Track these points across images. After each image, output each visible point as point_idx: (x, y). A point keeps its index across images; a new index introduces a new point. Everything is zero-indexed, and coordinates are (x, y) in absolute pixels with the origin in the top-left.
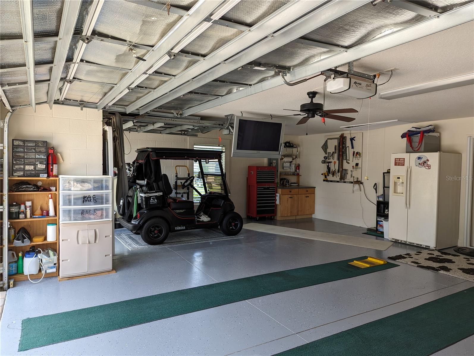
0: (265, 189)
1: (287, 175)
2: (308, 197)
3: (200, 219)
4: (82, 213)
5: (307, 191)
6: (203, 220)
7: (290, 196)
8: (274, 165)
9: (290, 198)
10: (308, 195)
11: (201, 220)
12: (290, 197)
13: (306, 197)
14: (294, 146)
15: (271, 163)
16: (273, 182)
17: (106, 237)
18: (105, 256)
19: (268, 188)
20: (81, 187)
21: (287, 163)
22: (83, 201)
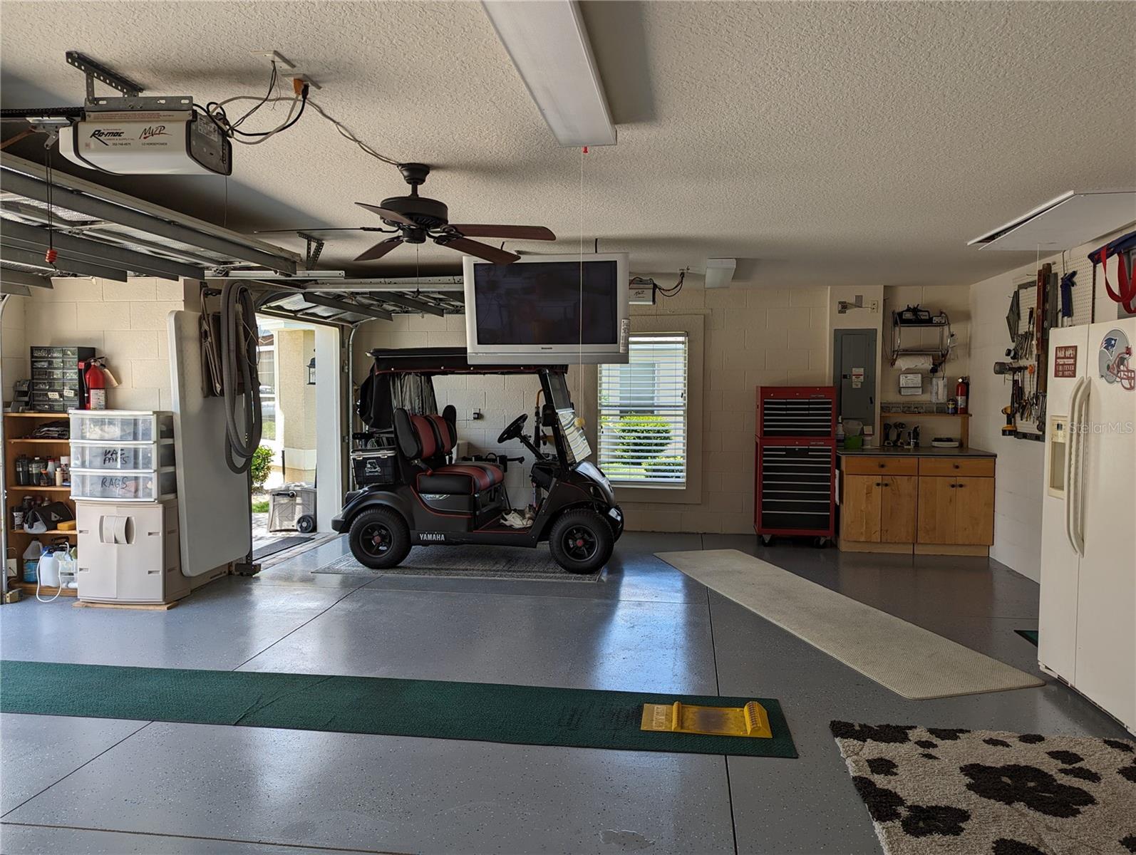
0: (790, 453)
1: (914, 413)
2: (961, 486)
3: (506, 520)
4: (103, 483)
5: (957, 467)
6: (513, 524)
7: (878, 479)
8: (857, 383)
9: (878, 485)
10: (961, 480)
11: (507, 523)
12: (880, 482)
13: (953, 486)
14: (936, 320)
15: (845, 377)
16: (828, 434)
17: (150, 534)
18: (147, 572)
19: (804, 453)
20: (100, 432)
21: (910, 376)
22: (105, 460)
